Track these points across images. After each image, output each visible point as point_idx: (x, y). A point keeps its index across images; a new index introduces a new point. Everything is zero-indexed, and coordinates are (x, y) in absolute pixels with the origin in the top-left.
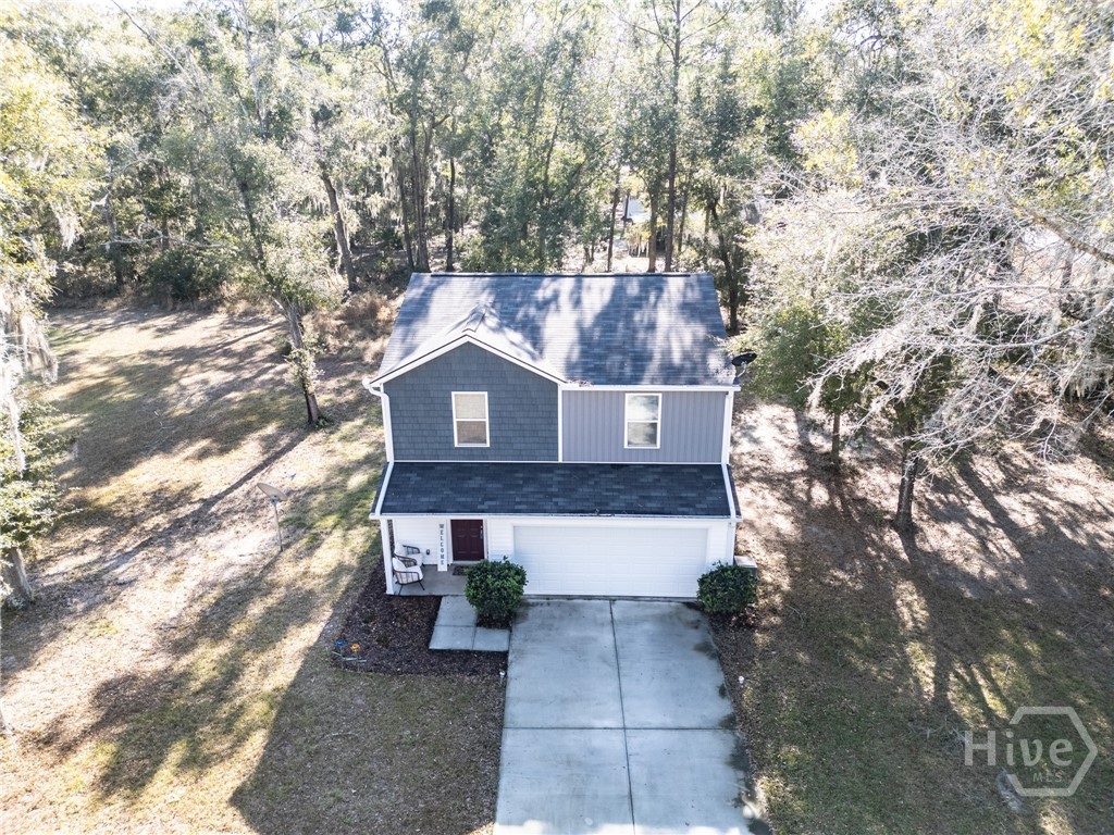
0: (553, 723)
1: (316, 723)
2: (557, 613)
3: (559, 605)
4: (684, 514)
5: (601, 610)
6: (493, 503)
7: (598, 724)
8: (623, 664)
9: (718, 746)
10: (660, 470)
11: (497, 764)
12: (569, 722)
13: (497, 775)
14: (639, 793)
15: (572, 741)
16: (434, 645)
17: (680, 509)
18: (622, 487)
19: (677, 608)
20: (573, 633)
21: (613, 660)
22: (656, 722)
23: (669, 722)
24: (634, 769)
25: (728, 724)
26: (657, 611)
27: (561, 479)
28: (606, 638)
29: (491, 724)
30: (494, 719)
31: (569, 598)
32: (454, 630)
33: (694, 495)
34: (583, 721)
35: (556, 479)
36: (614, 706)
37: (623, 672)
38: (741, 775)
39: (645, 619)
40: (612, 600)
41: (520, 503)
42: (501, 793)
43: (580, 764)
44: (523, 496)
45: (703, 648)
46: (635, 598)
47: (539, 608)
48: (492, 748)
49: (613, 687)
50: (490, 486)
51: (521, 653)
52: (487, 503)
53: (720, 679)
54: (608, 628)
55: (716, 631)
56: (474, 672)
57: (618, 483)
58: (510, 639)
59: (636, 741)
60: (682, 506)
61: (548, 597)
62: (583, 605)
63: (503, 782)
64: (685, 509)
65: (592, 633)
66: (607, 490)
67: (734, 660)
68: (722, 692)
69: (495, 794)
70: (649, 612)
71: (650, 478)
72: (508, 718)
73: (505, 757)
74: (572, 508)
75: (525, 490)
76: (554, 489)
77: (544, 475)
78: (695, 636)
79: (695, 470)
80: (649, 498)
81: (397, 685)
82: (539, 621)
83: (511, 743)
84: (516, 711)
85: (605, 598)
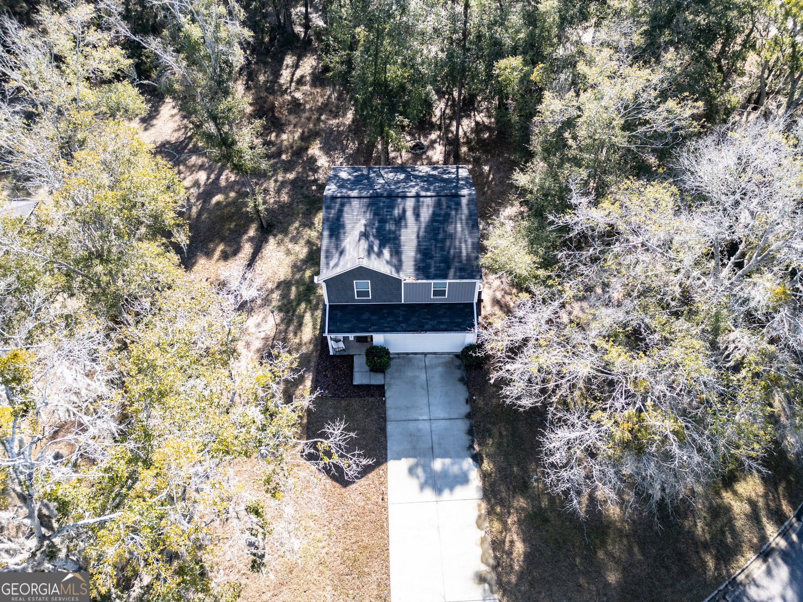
0: (404, 418)
2: (403, 363)
3: (403, 358)
4: (456, 331)
5: (421, 360)
6: (375, 327)
7: (421, 418)
8: (430, 389)
9: (462, 426)
10: (446, 306)
11: (386, 437)
12: (410, 417)
13: (386, 441)
14: (435, 446)
15: (411, 426)
16: (355, 383)
17: (455, 329)
18: (430, 317)
19: (452, 358)
20: (409, 374)
21: (426, 387)
22: (442, 416)
23: (446, 416)
24: (434, 437)
25: (468, 416)
26: (444, 360)
27: (404, 313)
28: (423, 376)
29: (381, 420)
30: (382, 418)
31: (407, 354)
32: (362, 374)
33: (461, 320)
34: (415, 417)
35: (402, 313)
36: (426, 410)
37: (430, 393)
38: (470, 437)
39: (437, 365)
40: (425, 354)
41: (386, 327)
42: (388, 448)
43: (415, 436)
44: (388, 323)
45: (461, 380)
46: (435, 353)
47: (395, 360)
48: (383, 430)
49: (425, 401)
50: (373, 317)
51: (390, 385)
52: (373, 327)
53: (466, 395)
54: (424, 371)
55: (467, 371)
56: (372, 396)
57: (428, 315)
58: (385, 378)
59: (435, 425)
60: (455, 327)
61: (398, 354)
62: (413, 357)
63: (389, 444)
64: (457, 328)
65: (417, 373)
66: (424, 319)
67: (473, 386)
68: (467, 402)
69: (386, 449)
70: (441, 361)
71: (441, 312)
72: (388, 417)
73: (388, 434)
74: (409, 329)
75: (389, 319)
76: (401, 319)
77: (396, 311)
78: (458, 373)
79: (462, 306)
80: (442, 323)
81: (344, 403)
82: (395, 367)
83: (390, 428)
84: (391, 413)
85: (422, 353)
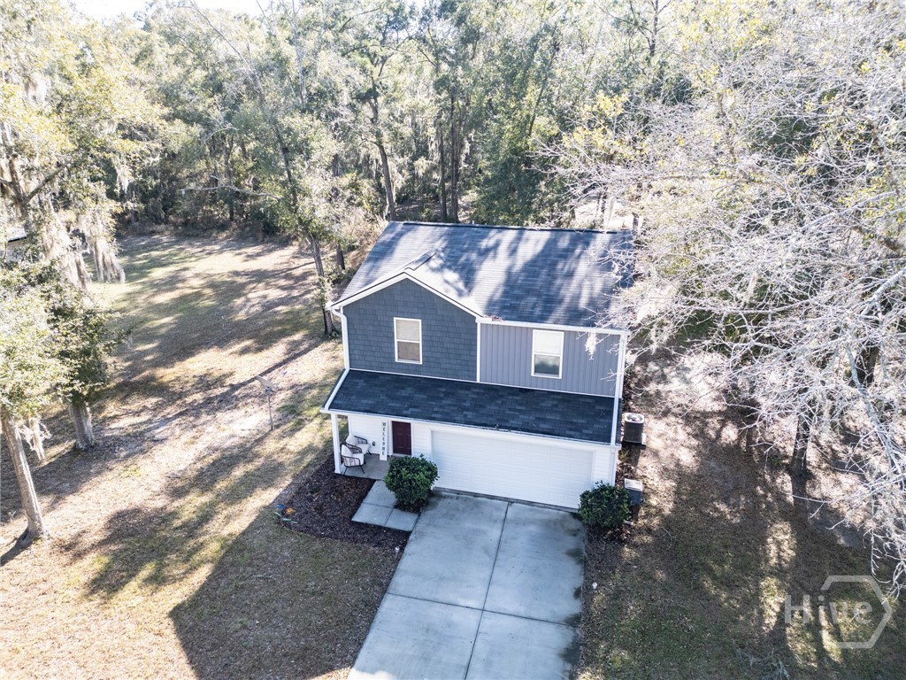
0: (426, 595)
1: (249, 565)
2: (462, 506)
3: (466, 500)
4: (570, 436)
5: (498, 509)
6: (416, 410)
7: (462, 602)
8: (501, 556)
9: (558, 638)
10: (560, 397)
11: (371, 621)
12: (440, 597)
13: (368, 629)
14: (477, 666)
15: (436, 614)
16: (356, 518)
17: (568, 432)
18: (524, 408)
19: (564, 516)
20: (468, 524)
21: (494, 551)
22: (511, 609)
23: (522, 611)
24: (479, 645)
25: (573, 621)
26: (546, 517)
27: (476, 396)
28: (494, 533)
29: (377, 588)
30: (380, 584)
31: (476, 495)
32: (375, 509)
33: (583, 421)
34: (451, 598)
35: (471, 396)
36: (481, 590)
37: (498, 563)
38: (569, 667)
39: (532, 522)
40: (510, 502)
41: (436, 412)
42: (366, 644)
43: (436, 633)
44: (441, 407)
45: (574, 554)
46: (531, 503)
47: (449, 500)
48: (371, 608)
49: (485, 574)
50: (417, 396)
51: (422, 534)
52: (411, 409)
53: (579, 582)
54: (499, 525)
55: (590, 541)
56: (379, 544)
57: (521, 405)
58: (417, 522)
59: (489, 622)
60: (570, 429)
61: (459, 492)
62: (485, 503)
63: (371, 637)
64: (572, 433)
65: (483, 527)
66: (510, 409)
67: (597, 568)
68: (577, 593)
69: (361, 645)
70: (538, 516)
71: (549, 403)
72: (392, 585)
73: (379, 617)
74: (477, 421)
75: (444, 402)
76: (467, 404)
77: (462, 392)
78: (571, 543)
79: (590, 401)
80: (544, 420)
81: (317, 545)
82: (445, 511)
83: (389, 606)
84: (401, 581)
85: (506, 499)
